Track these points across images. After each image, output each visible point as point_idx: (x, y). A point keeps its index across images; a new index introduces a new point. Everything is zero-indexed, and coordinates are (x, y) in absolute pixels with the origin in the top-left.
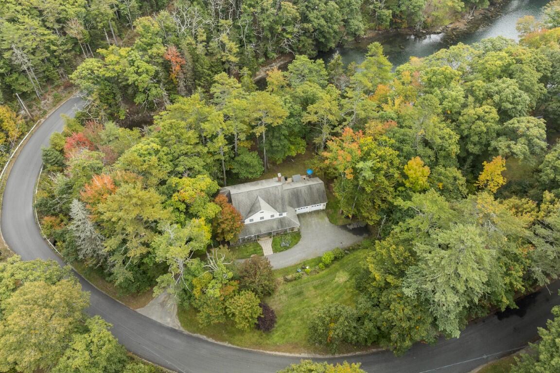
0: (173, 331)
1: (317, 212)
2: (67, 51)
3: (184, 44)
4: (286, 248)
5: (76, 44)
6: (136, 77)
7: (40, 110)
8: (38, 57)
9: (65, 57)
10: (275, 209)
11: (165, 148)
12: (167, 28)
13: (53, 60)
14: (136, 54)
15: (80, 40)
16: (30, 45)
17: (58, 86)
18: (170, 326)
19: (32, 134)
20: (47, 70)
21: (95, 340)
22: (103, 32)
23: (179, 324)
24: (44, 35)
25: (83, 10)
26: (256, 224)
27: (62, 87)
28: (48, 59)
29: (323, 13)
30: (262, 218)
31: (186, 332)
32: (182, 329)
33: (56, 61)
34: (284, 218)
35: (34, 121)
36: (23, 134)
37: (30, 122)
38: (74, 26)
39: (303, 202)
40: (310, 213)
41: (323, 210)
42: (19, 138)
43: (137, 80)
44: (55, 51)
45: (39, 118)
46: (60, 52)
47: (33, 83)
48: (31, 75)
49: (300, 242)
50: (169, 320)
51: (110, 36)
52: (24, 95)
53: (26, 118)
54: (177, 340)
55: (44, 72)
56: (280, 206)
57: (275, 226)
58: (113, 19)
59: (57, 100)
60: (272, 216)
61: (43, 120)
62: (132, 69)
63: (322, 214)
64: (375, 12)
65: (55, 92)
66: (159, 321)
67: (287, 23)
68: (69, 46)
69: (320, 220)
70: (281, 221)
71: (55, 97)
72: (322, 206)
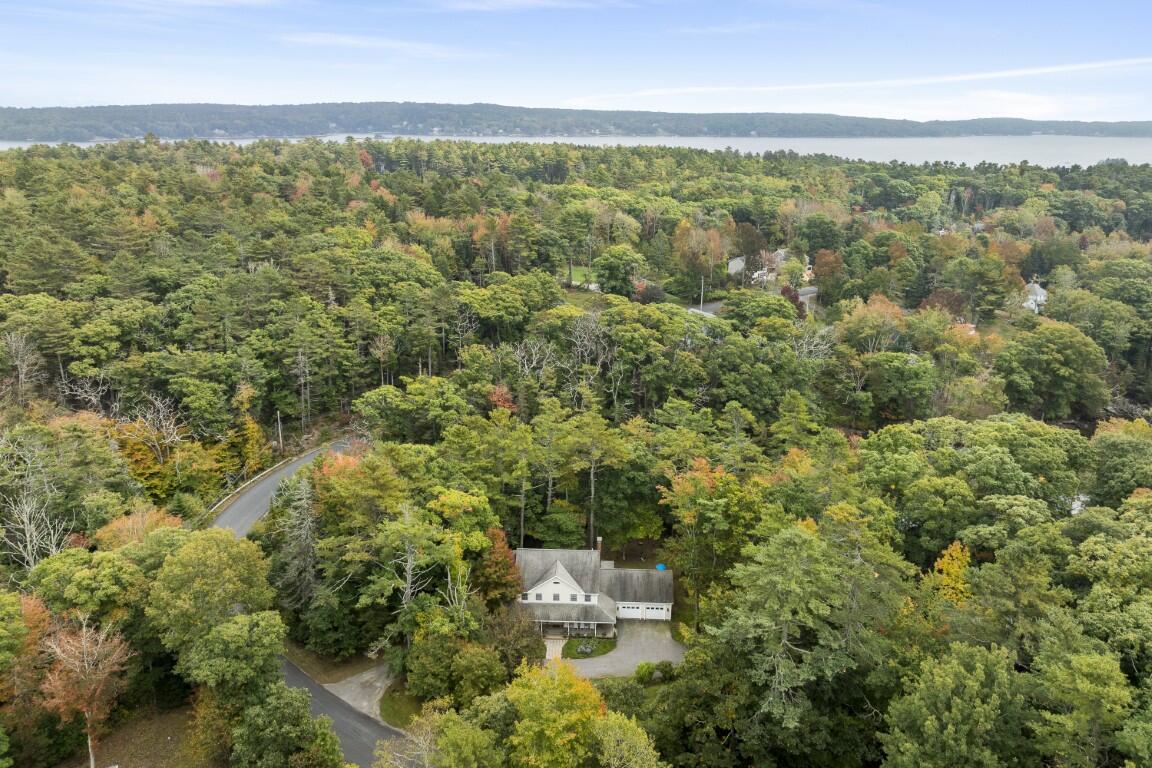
0: (366, 719)
1: (656, 622)
2: (361, 375)
3: (522, 384)
4: (585, 655)
5: (377, 370)
6: (439, 411)
7: (298, 445)
8: (324, 372)
9: (356, 382)
10: (580, 583)
11: (440, 460)
12: (504, 366)
13: (339, 382)
14: (449, 387)
15: (384, 362)
16: (321, 353)
17: (333, 420)
18: (365, 711)
19: (274, 472)
20: (327, 394)
21: (262, 624)
22: (416, 363)
23: (378, 712)
24: (341, 347)
25: (401, 329)
26: (544, 606)
27: (338, 424)
28: (334, 378)
29: (746, 376)
30: (556, 597)
31: (384, 723)
32: (379, 718)
33: (343, 385)
34: (592, 607)
35: (283, 457)
36: (262, 469)
37: (278, 456)
38: (381, 345)
39: (631, 594)
40: (643, 622)
41: (666, 621)
42: (255, 473)
43: (440, 416)
44: (346, 371)
45: (293, 455)
46: (353, 373)
47: (303, 406)
48: (306, 394)
49: (611, 653)
50: (365, 704)
51: (425, 365)
52: (286, 419)
53: (275, 451)
54: (365, 729)
55: (322, 396)
56: (589, 583)
57: (574, 614)
58: (435, 348)
59: (326, 437)
60: (574, 598)
61: (295, 459)
62: (437, 401)
63: (662, 626)
64: (844, 395)
65: (326, 427)
66: (350, 703)
67: (685, 383)
68: (366, 370)
69: (656, 633)
70: (586, 612)
71: (324, 434)
72: (663, 612)
